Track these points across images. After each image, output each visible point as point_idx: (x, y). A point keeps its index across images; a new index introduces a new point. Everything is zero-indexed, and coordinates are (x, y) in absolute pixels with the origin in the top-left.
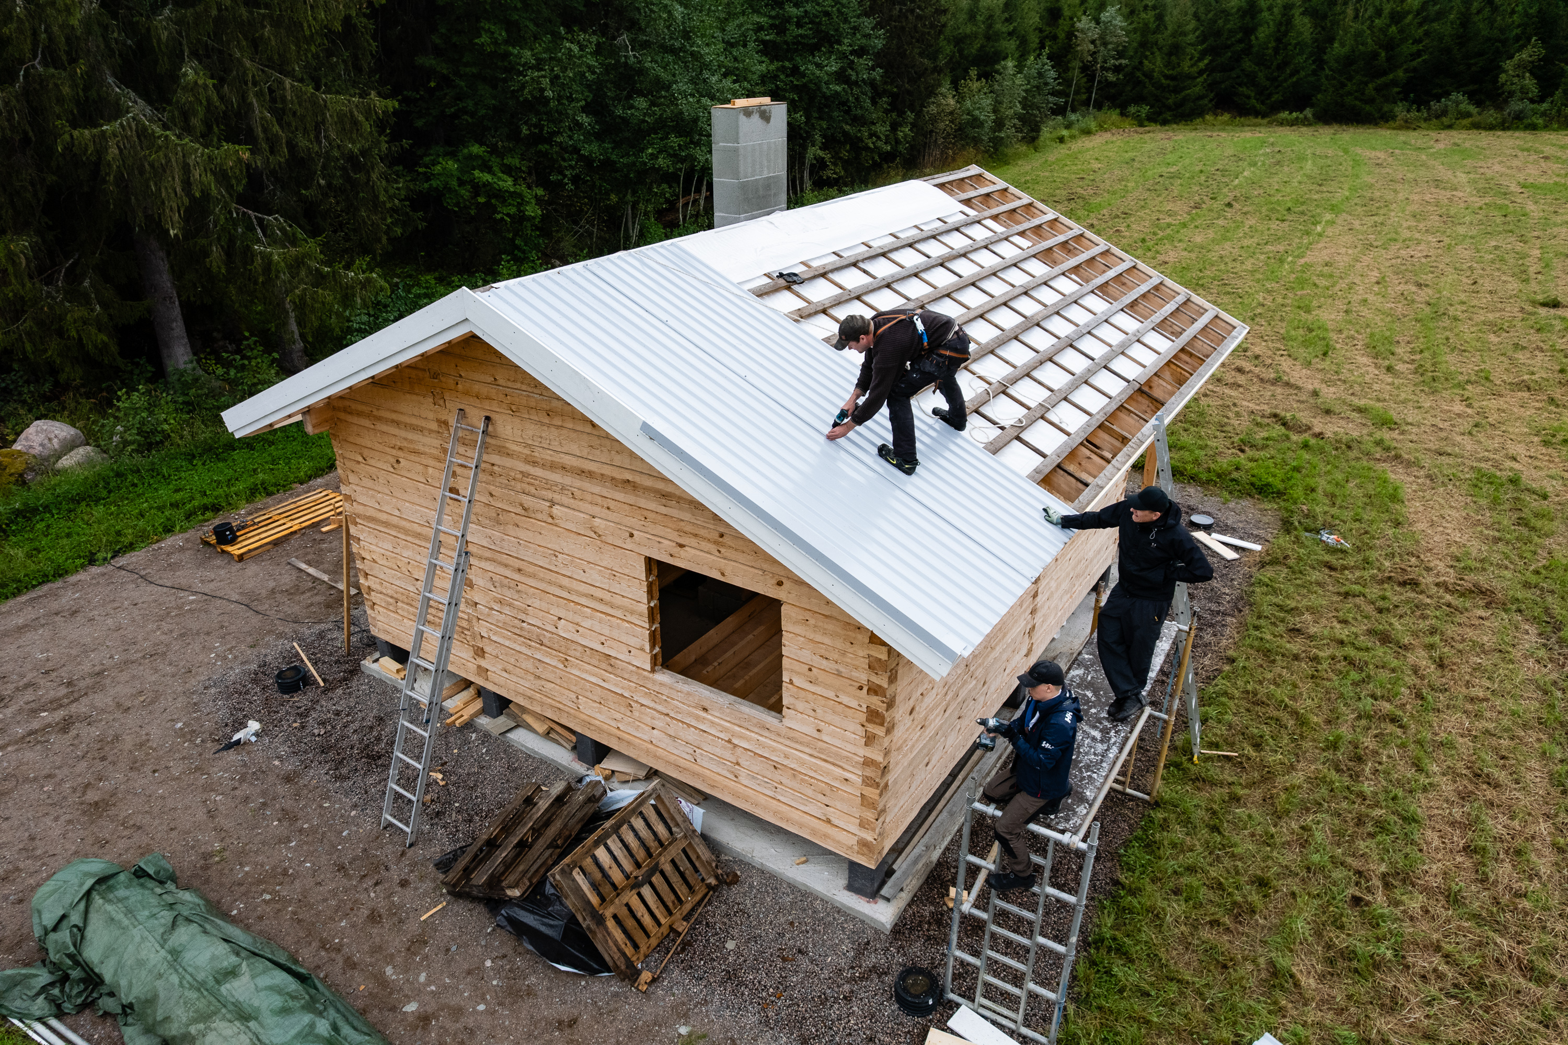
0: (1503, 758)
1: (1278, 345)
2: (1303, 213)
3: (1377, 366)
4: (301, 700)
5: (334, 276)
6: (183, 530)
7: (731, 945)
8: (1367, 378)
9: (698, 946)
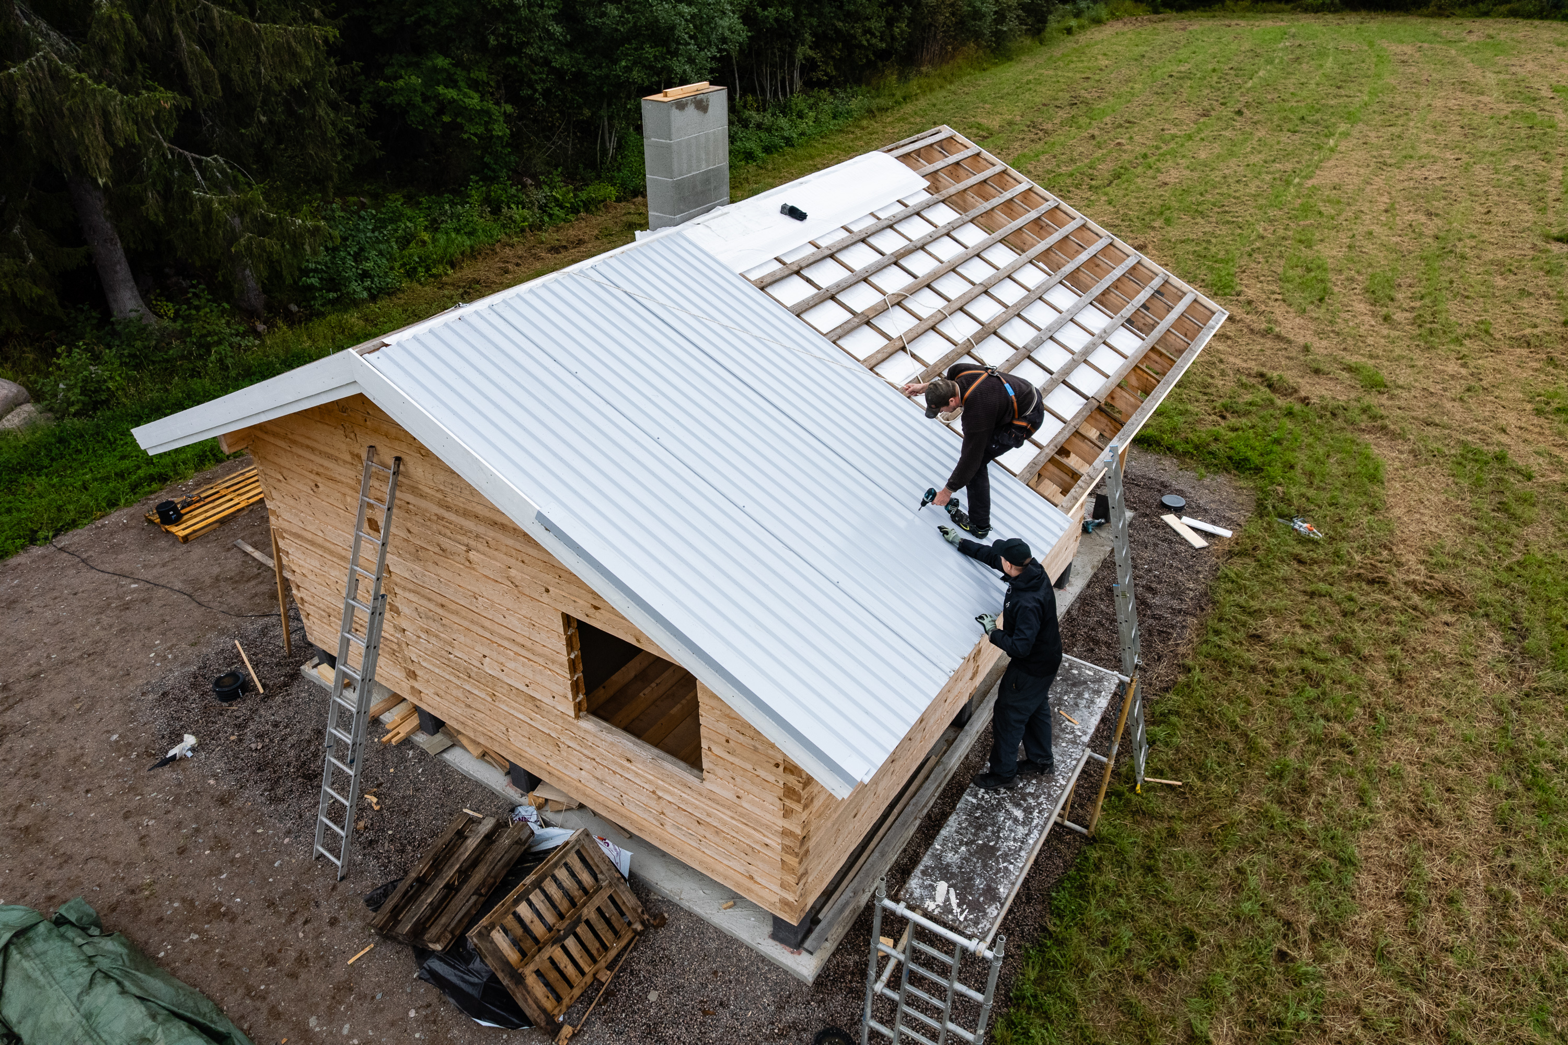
0: (1449, 790)
1: (1274, 288)
2: (1317, 123)
3: (1374, 314)
4: (240, 709)
5: (280, 222)
6: (128, 504)
7: (653, 996)
8: (1362, 330)
9: (621, 996)
